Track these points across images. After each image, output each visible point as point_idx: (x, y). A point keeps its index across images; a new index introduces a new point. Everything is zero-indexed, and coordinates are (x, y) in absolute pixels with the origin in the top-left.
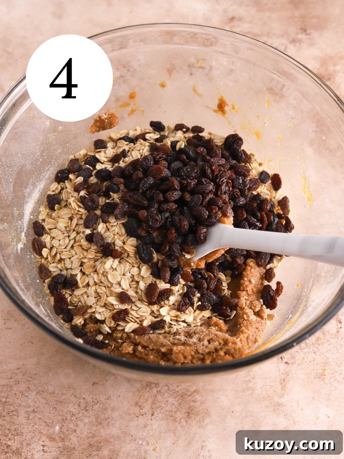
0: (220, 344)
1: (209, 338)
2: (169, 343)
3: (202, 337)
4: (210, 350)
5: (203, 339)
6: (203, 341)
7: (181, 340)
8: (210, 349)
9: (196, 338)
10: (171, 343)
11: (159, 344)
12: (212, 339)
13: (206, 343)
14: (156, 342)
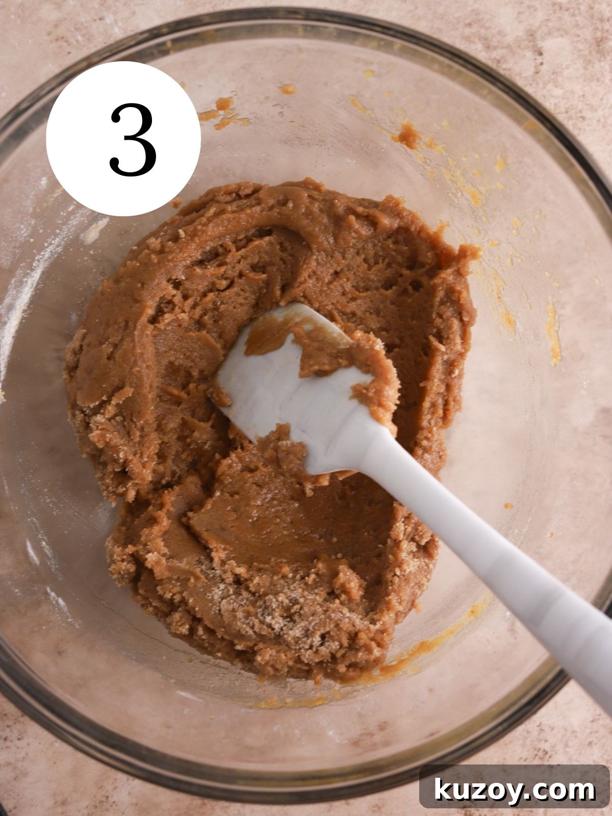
0: (341, 646)
1: (323, 632)
2: (251, 632)
3: (311, 628)
4: (321, 659)
5: (313, 632)
6: (313, 636)
7: (273, 629)
8: (322, 656)
9: (301, 629)
10: (255, 632)
11: (234, 631)
12: (328, 632)
13: (317, 640)
14: (229, 625)
